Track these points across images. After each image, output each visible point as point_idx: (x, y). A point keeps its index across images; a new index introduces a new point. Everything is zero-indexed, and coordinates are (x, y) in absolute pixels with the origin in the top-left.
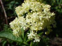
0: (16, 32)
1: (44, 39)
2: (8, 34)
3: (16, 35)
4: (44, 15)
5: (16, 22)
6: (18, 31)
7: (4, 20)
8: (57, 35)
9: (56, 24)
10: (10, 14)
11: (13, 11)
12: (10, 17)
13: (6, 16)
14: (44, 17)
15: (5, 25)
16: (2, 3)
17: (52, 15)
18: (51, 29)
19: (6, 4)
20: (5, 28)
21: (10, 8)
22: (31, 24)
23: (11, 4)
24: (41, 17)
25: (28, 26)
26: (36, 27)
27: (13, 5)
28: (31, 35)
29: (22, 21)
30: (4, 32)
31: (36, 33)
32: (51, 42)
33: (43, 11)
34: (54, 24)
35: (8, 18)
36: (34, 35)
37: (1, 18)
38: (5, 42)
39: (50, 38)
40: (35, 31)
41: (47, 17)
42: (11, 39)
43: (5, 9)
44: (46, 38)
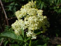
0: (17, 32)
1: (45, 39)
2: (10, 34)
3: (18, 34)
4: (38, 18)
5: (16, 24)
6: (19, 31)
7: (5, 21)
8: (57, 35)
9: (49, 24)
10: (10, 15)
11: (13, 12)
12: (10, 18)
13: (6, 17)
14: (38, 20)
15: (5, 26)
16: (2, 5)
17: (44, 18)
18: (46, 28)
19: (6, 6)
20: (6, 28)
21: (10, 9)
22: (28, 25)
23: (11, 6)
24: (35, 20)
25: (27, 27)
26: (33, 27)
27: (12, 6)
28: (29, 34)
29: (21, 23)
30: (6, 32)
31: (33, 32)
32: (51, 42)
33: (37, 15)
34: (48, 24)
35: (9, 19)
36: (32, 34)
37: (2, 20)
38: (7, 42)
39: (50, 38)
40: (32, 31)
41: (41, 20)
42: (13, 38)
43: (6, 11)
44: (46, 38)
